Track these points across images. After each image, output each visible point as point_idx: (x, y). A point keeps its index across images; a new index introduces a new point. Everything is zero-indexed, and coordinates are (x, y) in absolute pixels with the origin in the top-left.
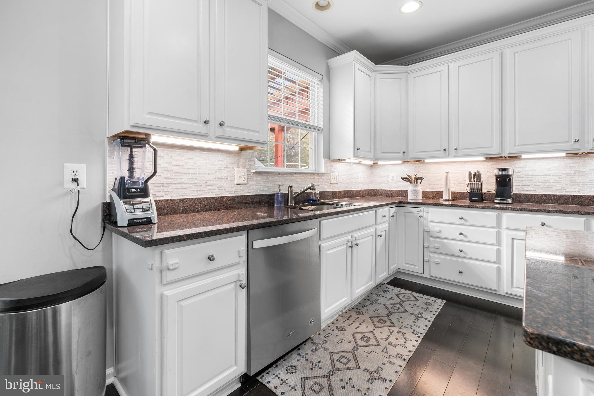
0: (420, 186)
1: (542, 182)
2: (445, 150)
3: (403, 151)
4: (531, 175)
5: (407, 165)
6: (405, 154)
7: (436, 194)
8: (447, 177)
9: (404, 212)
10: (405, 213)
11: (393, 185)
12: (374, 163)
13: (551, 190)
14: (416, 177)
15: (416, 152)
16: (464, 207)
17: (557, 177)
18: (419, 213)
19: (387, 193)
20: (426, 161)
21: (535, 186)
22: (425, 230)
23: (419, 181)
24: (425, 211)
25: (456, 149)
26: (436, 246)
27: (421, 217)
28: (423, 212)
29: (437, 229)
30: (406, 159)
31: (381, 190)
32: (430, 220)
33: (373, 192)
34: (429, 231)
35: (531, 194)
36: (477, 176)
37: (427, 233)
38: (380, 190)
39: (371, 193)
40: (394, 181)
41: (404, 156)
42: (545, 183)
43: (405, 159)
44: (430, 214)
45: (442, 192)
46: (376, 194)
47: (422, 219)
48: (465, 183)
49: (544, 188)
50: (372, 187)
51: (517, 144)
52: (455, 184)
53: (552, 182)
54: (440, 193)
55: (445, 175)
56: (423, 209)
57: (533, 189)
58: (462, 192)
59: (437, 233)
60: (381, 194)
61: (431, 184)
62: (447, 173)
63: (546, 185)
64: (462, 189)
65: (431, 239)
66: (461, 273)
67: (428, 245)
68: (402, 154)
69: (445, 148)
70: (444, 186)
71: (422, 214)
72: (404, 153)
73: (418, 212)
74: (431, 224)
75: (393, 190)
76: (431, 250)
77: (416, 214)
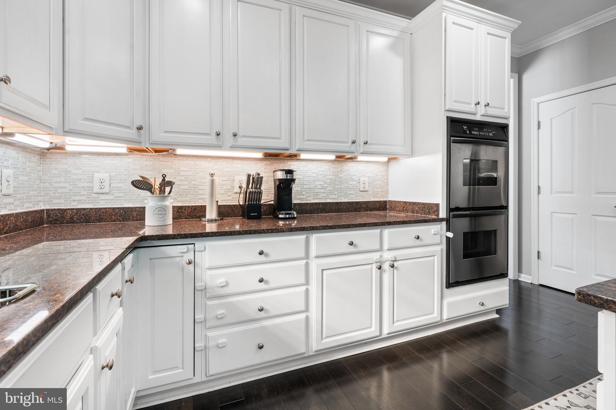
0: (169, 198)
1: (312, 188)
2: (218, 135)
3: (138, 123)
4: (303, 180)
5: (137, 156)
6: (141, 131)
7: (191, 210)
8: (212, 182)
9: (150, 259)
10: (154, 261)
11: (102, 197)
12: (53, 145)
13: (319, 197)
14: (164, 180)
15: (165, 132)
16: (265, 233)
17: (322, 183)
18: (185, 255)
19: (87, 215)
20: (179, 151)
21: (306, 193)
22: (197, 288)
23: (168, 189)
24: (196, 249)
25: (235, 135)
26: (220, 315)
27: (190, 263)
28: (193, 252)
29: (221, 281)
30: (143, 144)
31: (73, 209)
32: (207, 267)
33: (49, 216)
34: (205, 288)
35: (304, 203)
36: (257, 181)
37: (200, 292)
38: (69, 209)
39: (42, 218)
40: (106, 190)
41: (139, 135)
42: (314, 190)
43: (140, 143)
44: (206, 254)
45: (205, 207)
46: (57, 220)
47: (191, 267)
48: (233, 191)
49: (314, 195)
50: (44, 205)
51: (306, 139)
52: (220, 193)
53: (320, 189)
54: (199, 209)
55: (209, 178)
56: (193, 245)
57: (305, 197)
58: (230, 205)
59: (221, 289)
60: (72, 218)
61: (182, 193)
62: (212, 174)
63: (315, 192)
64: (229, 200)
65: (209, 303)
66: (261, 347)
67: (203, 316)
68: (135, 131)
69: (218, 130)
70: (207, 196)
71: (190, 256)
72: (140, 128)
73: (182, 255)
74: (209, 272)
75: (105, 208)
76: (209, 324)
77: (178, 259)
